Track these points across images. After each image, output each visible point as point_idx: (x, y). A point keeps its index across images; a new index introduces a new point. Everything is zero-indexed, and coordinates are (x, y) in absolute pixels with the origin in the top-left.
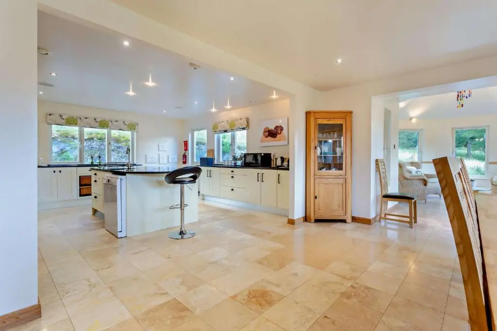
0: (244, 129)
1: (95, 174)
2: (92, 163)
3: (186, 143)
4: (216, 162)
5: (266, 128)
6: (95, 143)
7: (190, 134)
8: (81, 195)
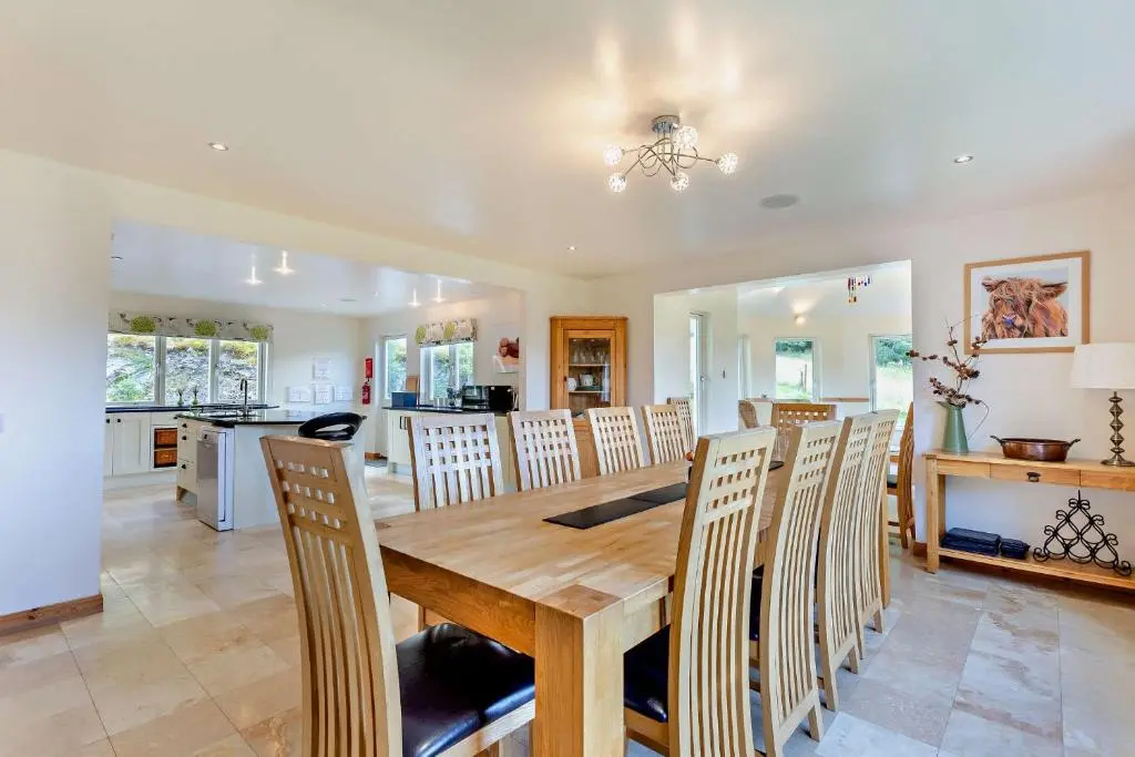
0: (468, 339)
1: (185, 426)
2: (180, 403)
3: (370, 364)
4: (422, 402)
5: (504, 340)
6: (189, 358)
7: (377, 347)
8: (156, 466)
